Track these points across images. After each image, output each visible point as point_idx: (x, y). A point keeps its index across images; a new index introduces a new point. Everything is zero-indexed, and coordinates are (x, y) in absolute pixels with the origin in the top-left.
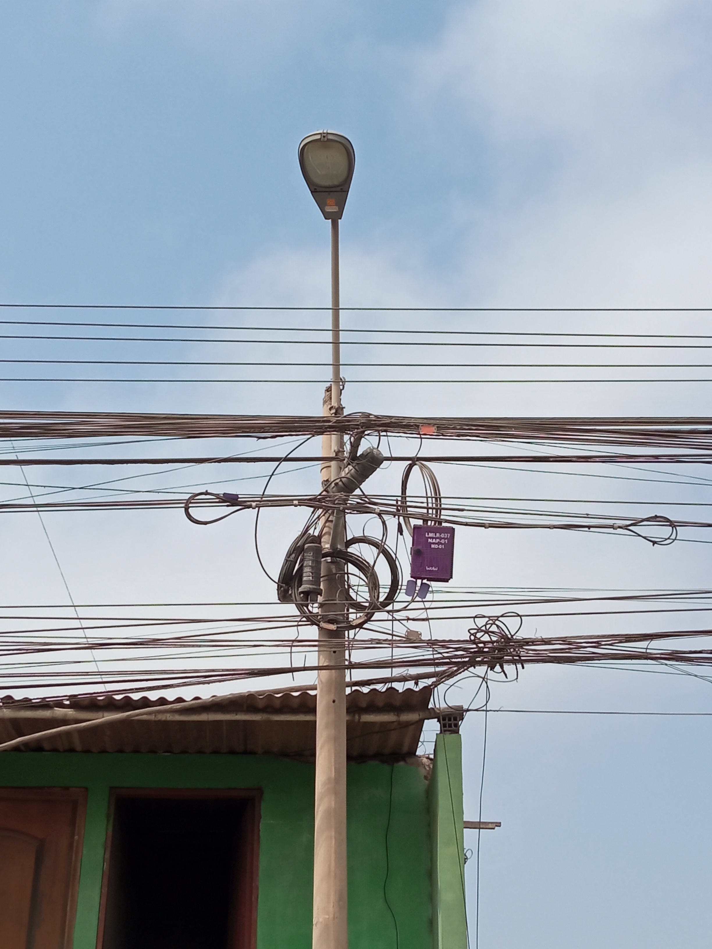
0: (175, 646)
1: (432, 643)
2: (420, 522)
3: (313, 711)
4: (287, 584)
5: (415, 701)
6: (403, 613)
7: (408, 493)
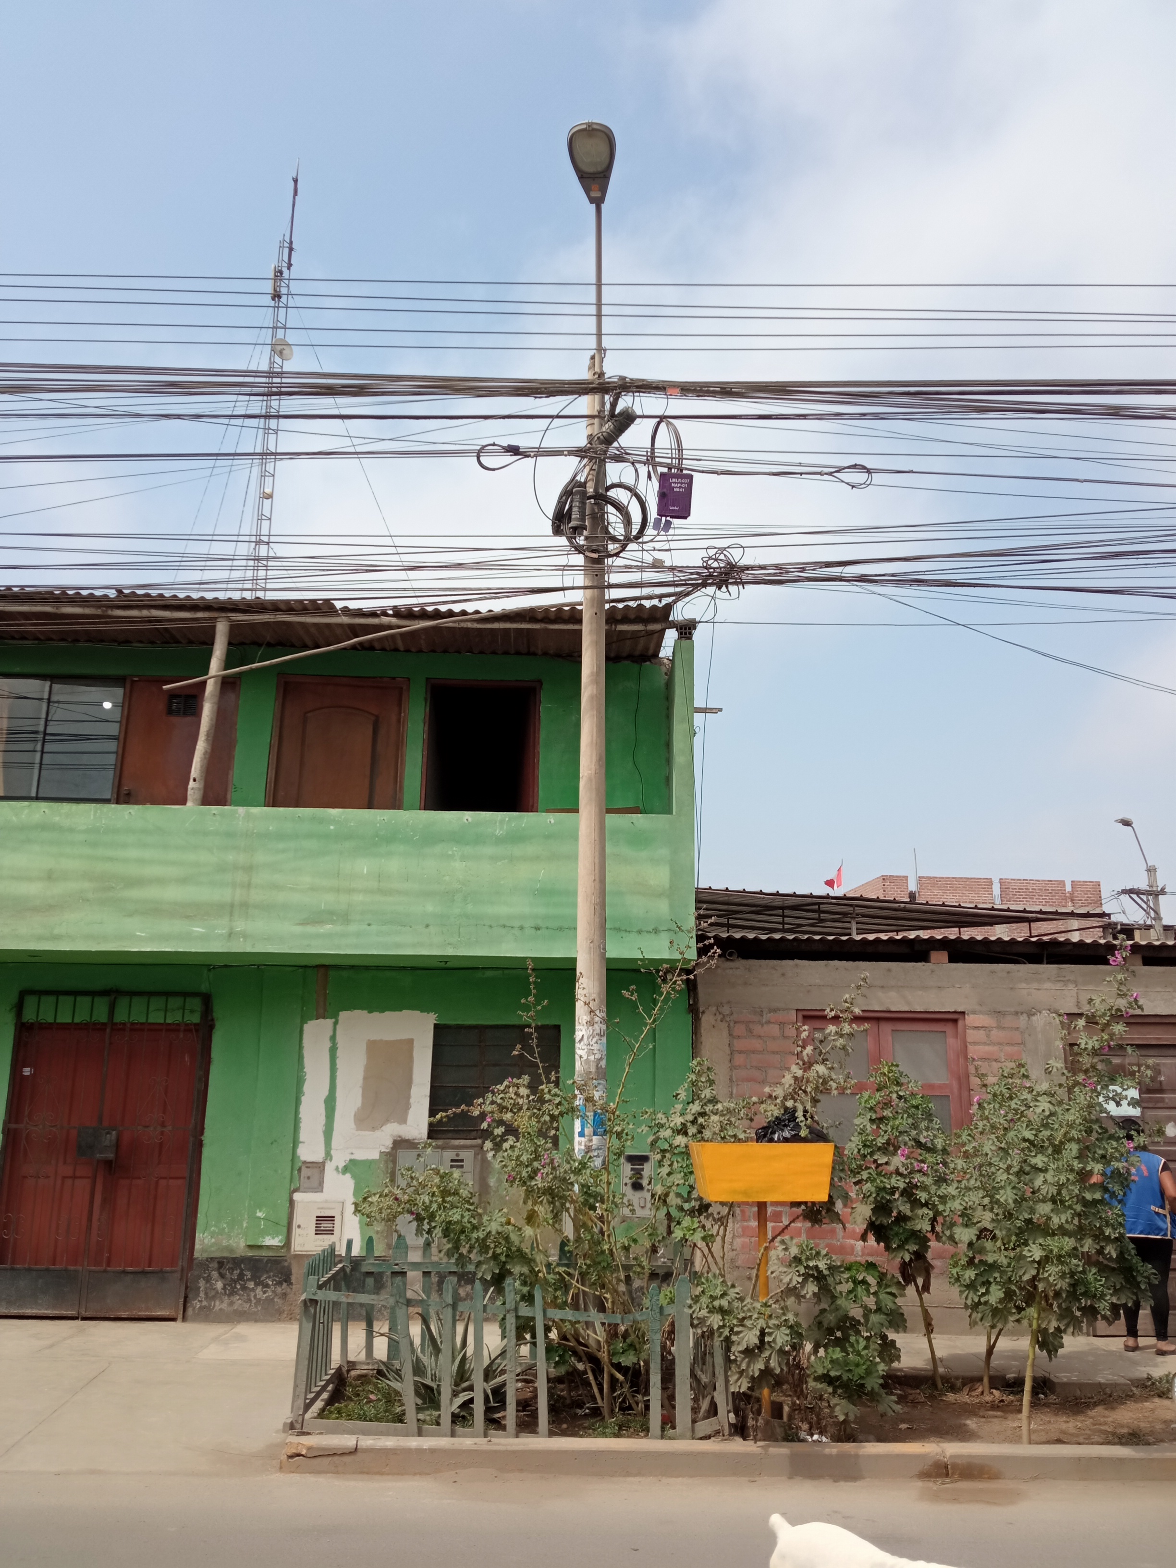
0: (472, 569)
1: (672, 569)
2: (665, 470)
3: (580, 621)
4: (559, 521)
5: (658, 615)
6: (651, 545)
7: (656, 446)
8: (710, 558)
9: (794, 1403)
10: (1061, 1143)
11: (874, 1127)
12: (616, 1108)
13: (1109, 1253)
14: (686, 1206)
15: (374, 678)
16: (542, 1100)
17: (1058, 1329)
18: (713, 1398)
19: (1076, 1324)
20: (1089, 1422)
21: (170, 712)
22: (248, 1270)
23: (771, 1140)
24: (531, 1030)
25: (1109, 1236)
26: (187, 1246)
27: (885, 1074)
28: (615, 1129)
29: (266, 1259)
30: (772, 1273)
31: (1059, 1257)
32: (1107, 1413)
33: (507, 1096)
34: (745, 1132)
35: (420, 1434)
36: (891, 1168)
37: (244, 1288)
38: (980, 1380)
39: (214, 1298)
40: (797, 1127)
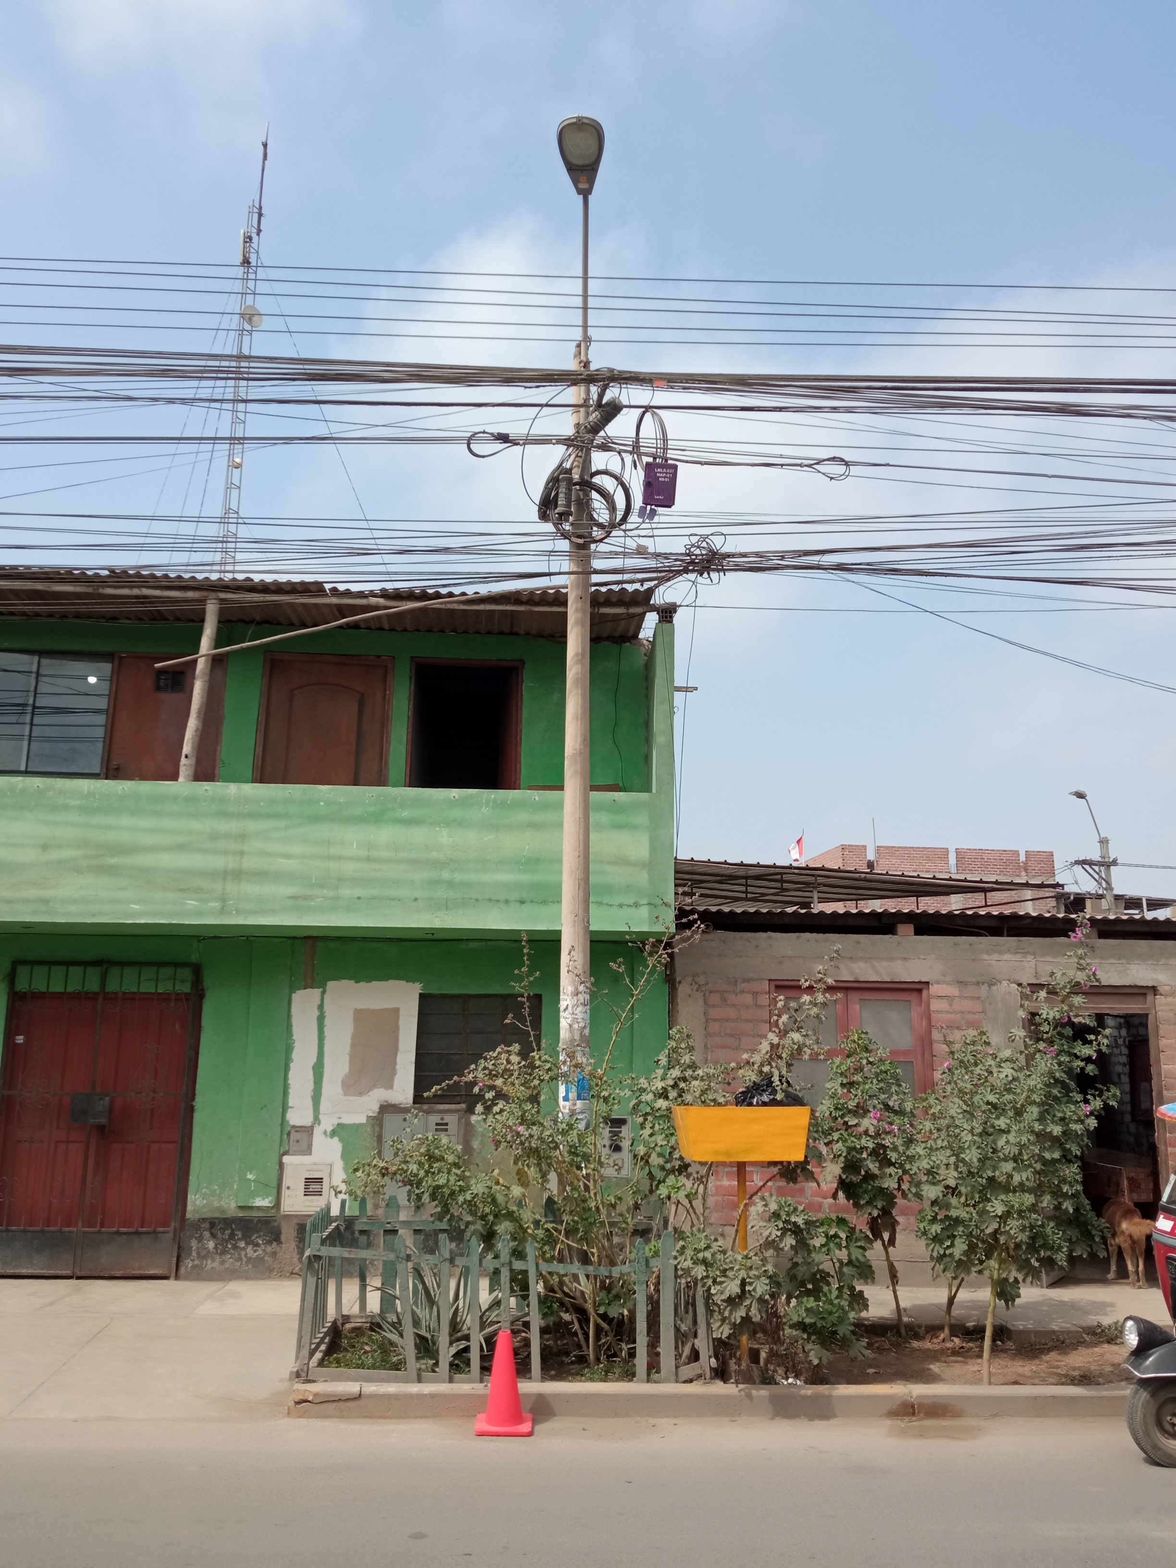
0: (462, 553)
1: (657, 555)
2: (650, 460)
3: (565, 604)
4: (546, 506)
5: (640, 599)
6: (636, 532)
7: (641, 435)
8: (693, 545)
9: (771, 1350)
10: (1023, 1106)
11: (845, 1091)
12: (603, 1074)
13: (1067, 1208)
14: (668, 1166)
15: (360, 656)
16: (532, 1066)
17: (1016, 1281)
18: (693, 1345)
19: (1033, 1274)
20: (1044, 1366)
21: (158, 688)
22: (239, 1230)
23: (750, 1104)
24: (523, 999)
25: (1067, 1193)
26: (180, 1208)
27: (854, 1041)
28: (602, 1094)
29: (256, 1219)
30: (752, 1227)
31: (1020, 1212)
32: (1059, 1357)
33: (499, 1062)
34: (724, 1096)
35: (419, 1380)
36: (861, 1129)
37: (235, 1247)
38: (941, 1328)
39: (205, 1257)
40: (774, 1092)
